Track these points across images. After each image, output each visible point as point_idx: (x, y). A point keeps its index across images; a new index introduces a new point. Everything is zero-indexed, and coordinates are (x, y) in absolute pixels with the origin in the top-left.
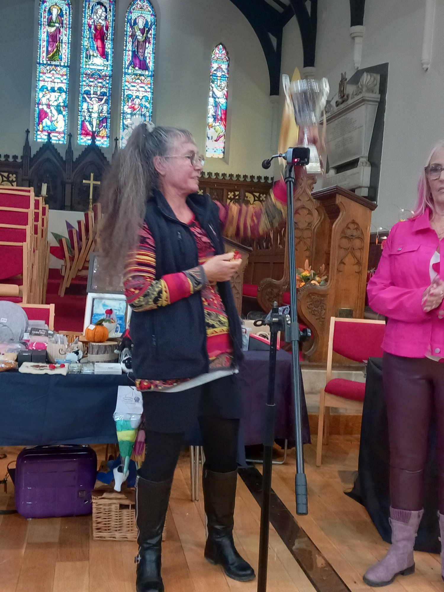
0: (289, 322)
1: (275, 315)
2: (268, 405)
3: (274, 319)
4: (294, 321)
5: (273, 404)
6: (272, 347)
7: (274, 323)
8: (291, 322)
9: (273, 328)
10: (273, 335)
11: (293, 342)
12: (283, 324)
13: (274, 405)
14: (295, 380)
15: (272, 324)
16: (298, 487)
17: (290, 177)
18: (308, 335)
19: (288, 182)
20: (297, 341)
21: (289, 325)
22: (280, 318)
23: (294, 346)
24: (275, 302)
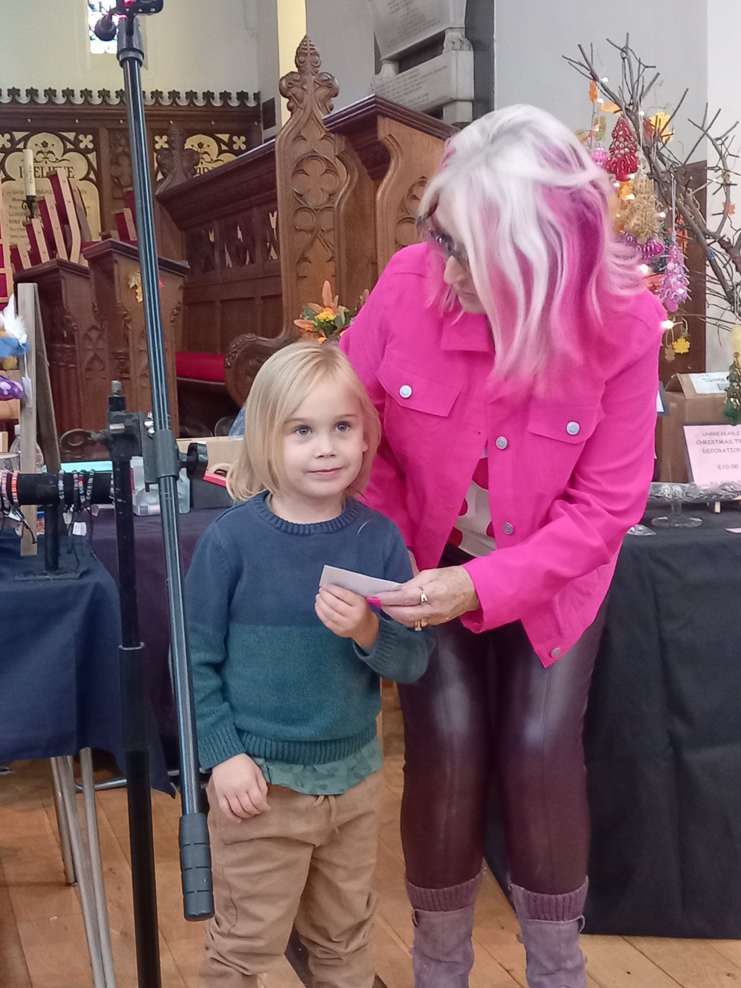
0: (151, 431)
1: (117, 416)
2: (126, 649)
3: (112, 427)
4: (161, 428)
5: (139, 645)
6: (119, 500)
7: (117, 437)
8: (155, 430)
9: (115, 451)
10: (118, 469)
11: (162, 479)
12: (138, 436)
13: (142, 644)
14: (170, 579)
15: (111, 439)
16: (188, 849)
17: (130, 48)
18: (200, 458)
19: (128, 63)
20: (171, 478)
21: (151, 437)
22: (129, 422)
23: (166, 491)
24: (115, 382)
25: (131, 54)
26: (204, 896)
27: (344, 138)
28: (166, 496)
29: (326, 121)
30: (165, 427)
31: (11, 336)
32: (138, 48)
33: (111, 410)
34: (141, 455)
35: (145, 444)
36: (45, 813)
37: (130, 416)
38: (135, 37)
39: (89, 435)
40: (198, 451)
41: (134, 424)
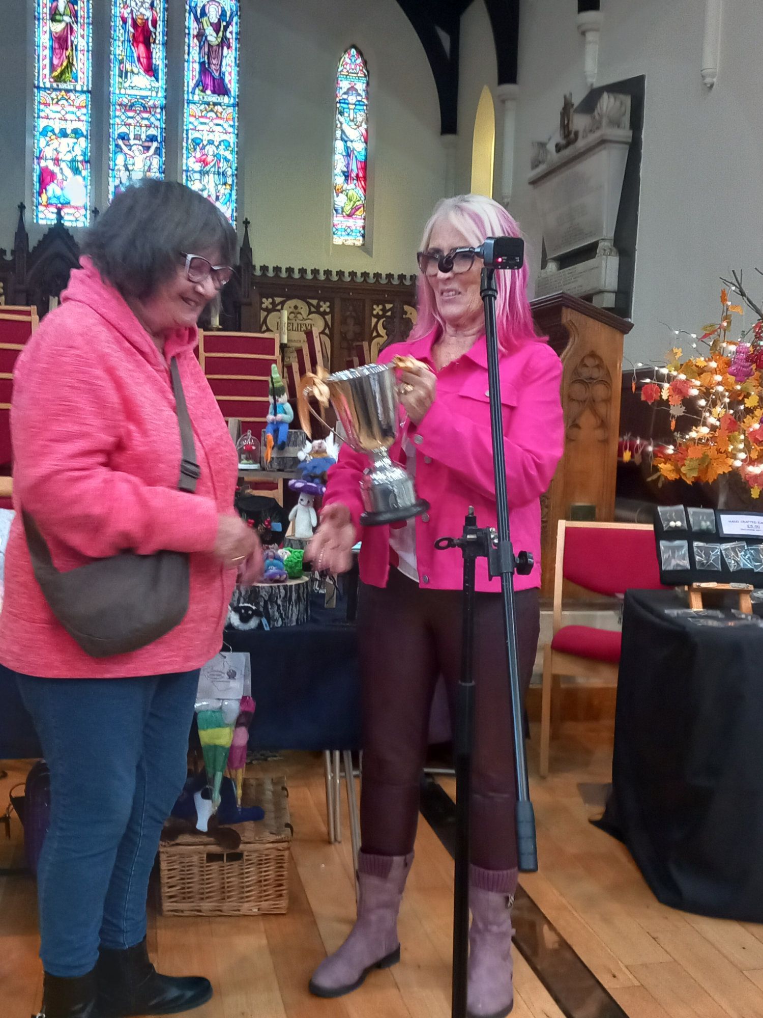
0: (496, 541)
1: (471, 529)
4: (503, 540)
7: (470, 543)
8: (499, 540)
9: (467, 552)
11: (504, 574)
12: (486, 544)
15: (466, 544)
17: (490, 288)
19: (487, 298)
22: (480, 534)
23: (506, 582)
24: (471, 507)
25: (490, 293)
26: (531, 858)
28: (506, 585)
31: (331, 457)
35: (490, 550)
41: (484, 536)
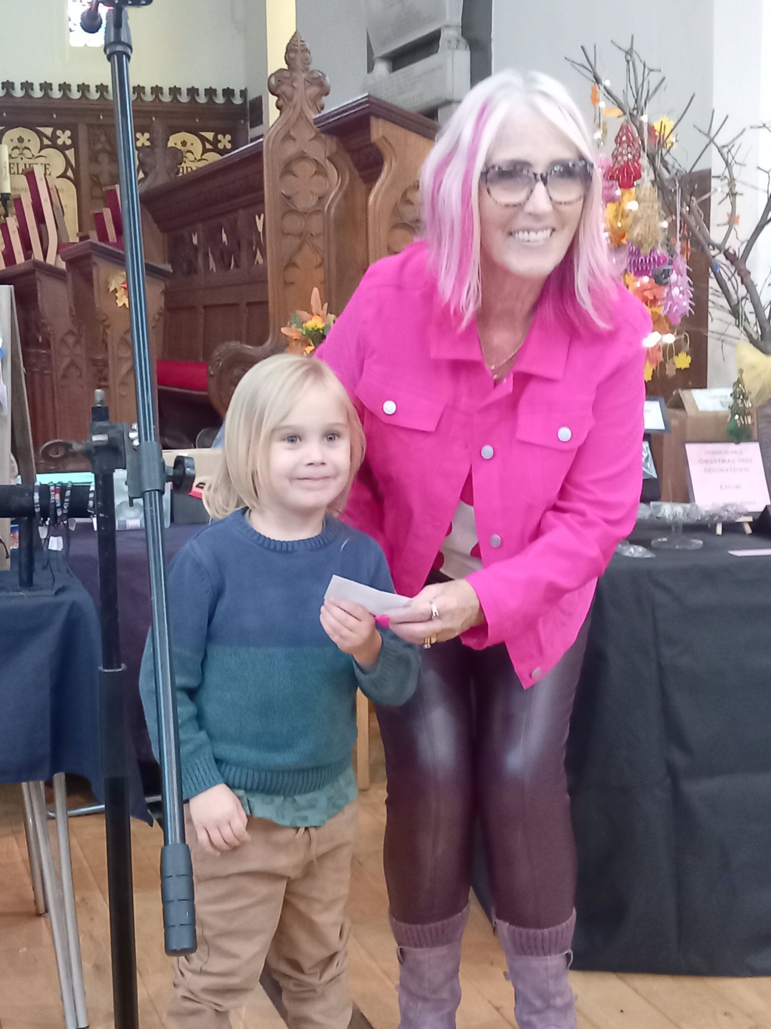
0: (136, 443)
1: (100, 427)
2: (106, 671)
3: (95, 438)
4: (146, 439)
5: (120, 667)
6: (101, 515)
7: (100, 448)
8: (140, 441)
9: (97, 462)
10: (100, 481)
11: (147, 494)
12: (121, 448)
13: (123, 666)
14: (154, 598)
15: (93, 450)
16: (170, 880)
17: (118, 41)
18: (187, 472)
19: (115, 56)
20: (157, 492)
21: (136, 449)
22: (113, 433)
23: (151, 506)
24: (98, 391)
25: (119, 48)
26: (186, 930)
27: (335, 139)
28: (151, 511)
29: (317, 121)
30: (151, 439)
32: (126, 42)
33: (94, 420)
34: (125, 468)
35: (129, 457)
36: (14, 839)
37: (113, 427)
38: (123, 30)
39: (70, 446)
40: (186, 465)
41: (119, 436)
